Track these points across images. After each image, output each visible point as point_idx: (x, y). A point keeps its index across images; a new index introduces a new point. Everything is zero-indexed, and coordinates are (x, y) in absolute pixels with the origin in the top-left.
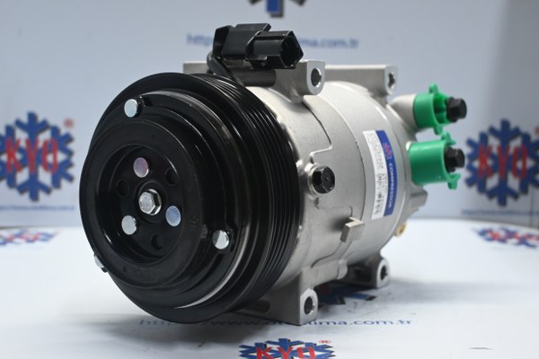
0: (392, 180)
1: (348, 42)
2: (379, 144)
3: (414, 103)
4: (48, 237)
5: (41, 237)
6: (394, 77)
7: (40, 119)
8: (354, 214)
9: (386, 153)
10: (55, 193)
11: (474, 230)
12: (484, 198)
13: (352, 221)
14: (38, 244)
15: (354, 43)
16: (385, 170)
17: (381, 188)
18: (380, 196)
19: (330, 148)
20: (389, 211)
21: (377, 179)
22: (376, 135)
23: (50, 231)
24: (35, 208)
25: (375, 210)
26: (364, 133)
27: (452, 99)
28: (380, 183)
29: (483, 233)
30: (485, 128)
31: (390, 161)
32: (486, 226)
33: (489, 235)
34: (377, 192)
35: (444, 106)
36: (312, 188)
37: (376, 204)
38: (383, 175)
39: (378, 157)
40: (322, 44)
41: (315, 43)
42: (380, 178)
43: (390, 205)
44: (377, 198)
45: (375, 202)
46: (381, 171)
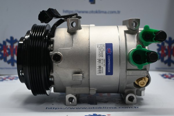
0: (109, 62)
1: (117, 12)
2: (105, 48)
7: (15, 39)
12: (163, 64)
14: (14, 80)
15: (119, 12)
16: (104, 57)
17: (101, 64)
18: (100, 67)
19: (71, 48)
21: (97, 61)
22: (105, 45)
24: (13, 68)
25: (97, 72)
28: (100, 62)
29: (163, 76)
31: (109, 55)
34: (97, 65)
38: (102, 59)
39: (101, 53)
40: (108, 13)
41: (105, 12)
42: (100, 60)
43: (109, 71)
44: (97, 67)
45: (97, 69)
46: (101, 58)
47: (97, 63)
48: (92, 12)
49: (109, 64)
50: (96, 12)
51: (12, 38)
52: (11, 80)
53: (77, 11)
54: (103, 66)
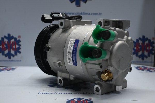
1: (99, 14)
2: (74, 43)
4: (13, 69)
5: (11, 69)
7: (11, 36)
10: (15, 56)
11: (134, 67)
12: (138, 58)
14: (10, 71)
22: (75, 41)
23: (14, 67)
24: (10, 61)
25: (68, 62)
26: (71, 40)
30: (138, 38)
33: (139, 68)
38: (70, 52)
39: (70, 47)
41: (89, 14)
42: (69, 53)
44: (68, 58)
47: (68, 55)
48: (78, 14)
49: (74, 56)
50: (81, 14)
54: (71, 58)
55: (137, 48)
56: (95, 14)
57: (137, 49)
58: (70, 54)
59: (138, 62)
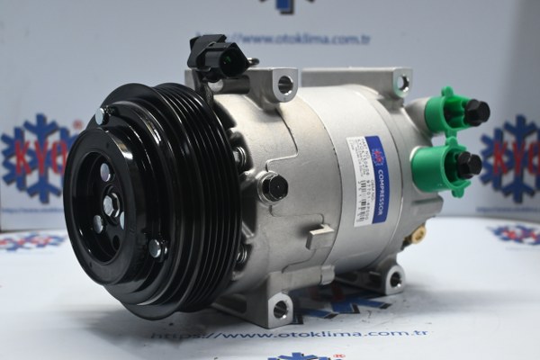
0: (382, 187)
1: (360, 39)
2: (368, 150)
3: (426, 106)
6: (408, 80)
7: (49, 121)
8: (326, 220)
9: (374, 159)
11: (489, 228)
12: (499, 195)
13: (322, 228)
14: (48, 248)
15: (366, 40)
16: (372, 177)
17: (366, 196)
18: (364, 203)
19: (295, 156)
20: (379, 218)
21: (359, 186)
22: (365, 141)
24: (45, 211)
25: (357, 218)
26: (348, 139)
27: (474, 101)
28: (364, 190)
29: (498, 232)
31: (380, 167)
32: (502, 223)
33: (505, 235)
34: (359, 199)
35: (463, 109)
36: (262, 196)
37: (358, 211)
38: (368, 182)
39: (363, 163)
40: (334, 42)
41: (325, 41)
42: (363, 185)
43: (381, 213)
44: (359, 205)
45: (357, 210)
46: (366, 178)
47: (359, 192)
48: (285, 39)
50: (298, 40)
51: (41, 118)
52: (41, 246)
53: (240, 36)
54: (370, 200)
55: (496, 161)
56: (347, 40)
57: (499, 164)
58: (367, 187)
59: (499, 210)
